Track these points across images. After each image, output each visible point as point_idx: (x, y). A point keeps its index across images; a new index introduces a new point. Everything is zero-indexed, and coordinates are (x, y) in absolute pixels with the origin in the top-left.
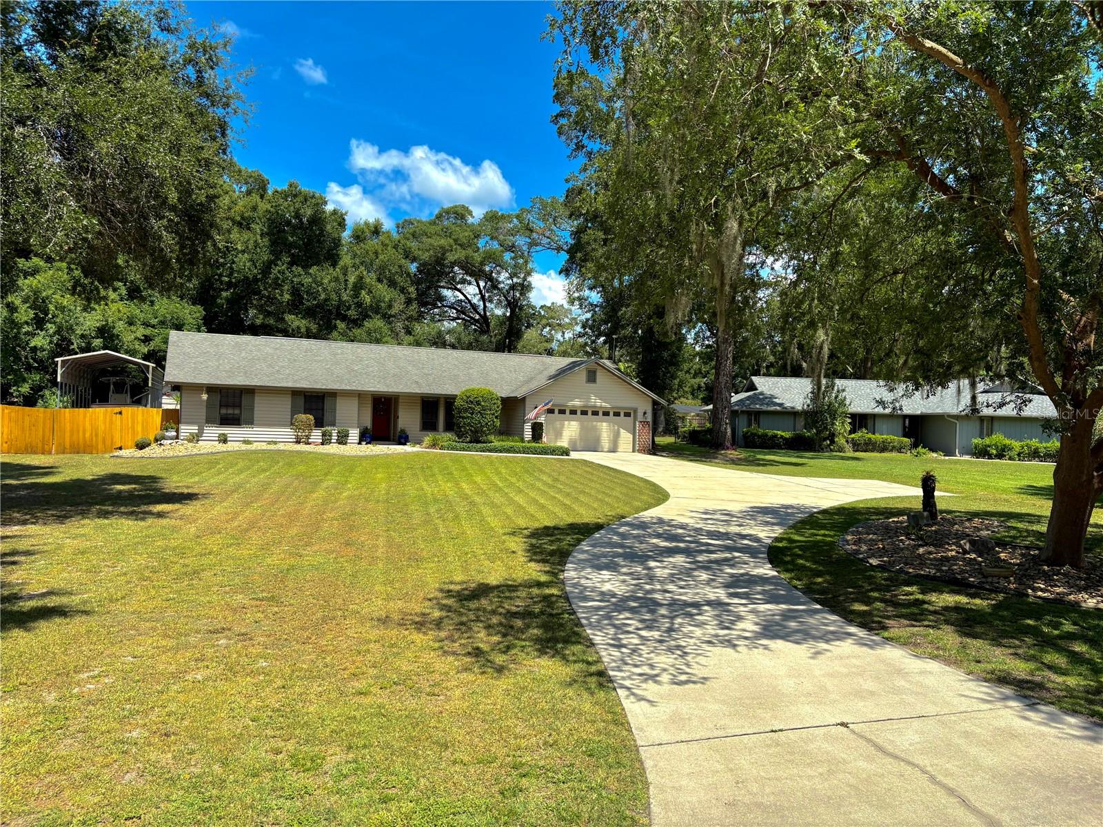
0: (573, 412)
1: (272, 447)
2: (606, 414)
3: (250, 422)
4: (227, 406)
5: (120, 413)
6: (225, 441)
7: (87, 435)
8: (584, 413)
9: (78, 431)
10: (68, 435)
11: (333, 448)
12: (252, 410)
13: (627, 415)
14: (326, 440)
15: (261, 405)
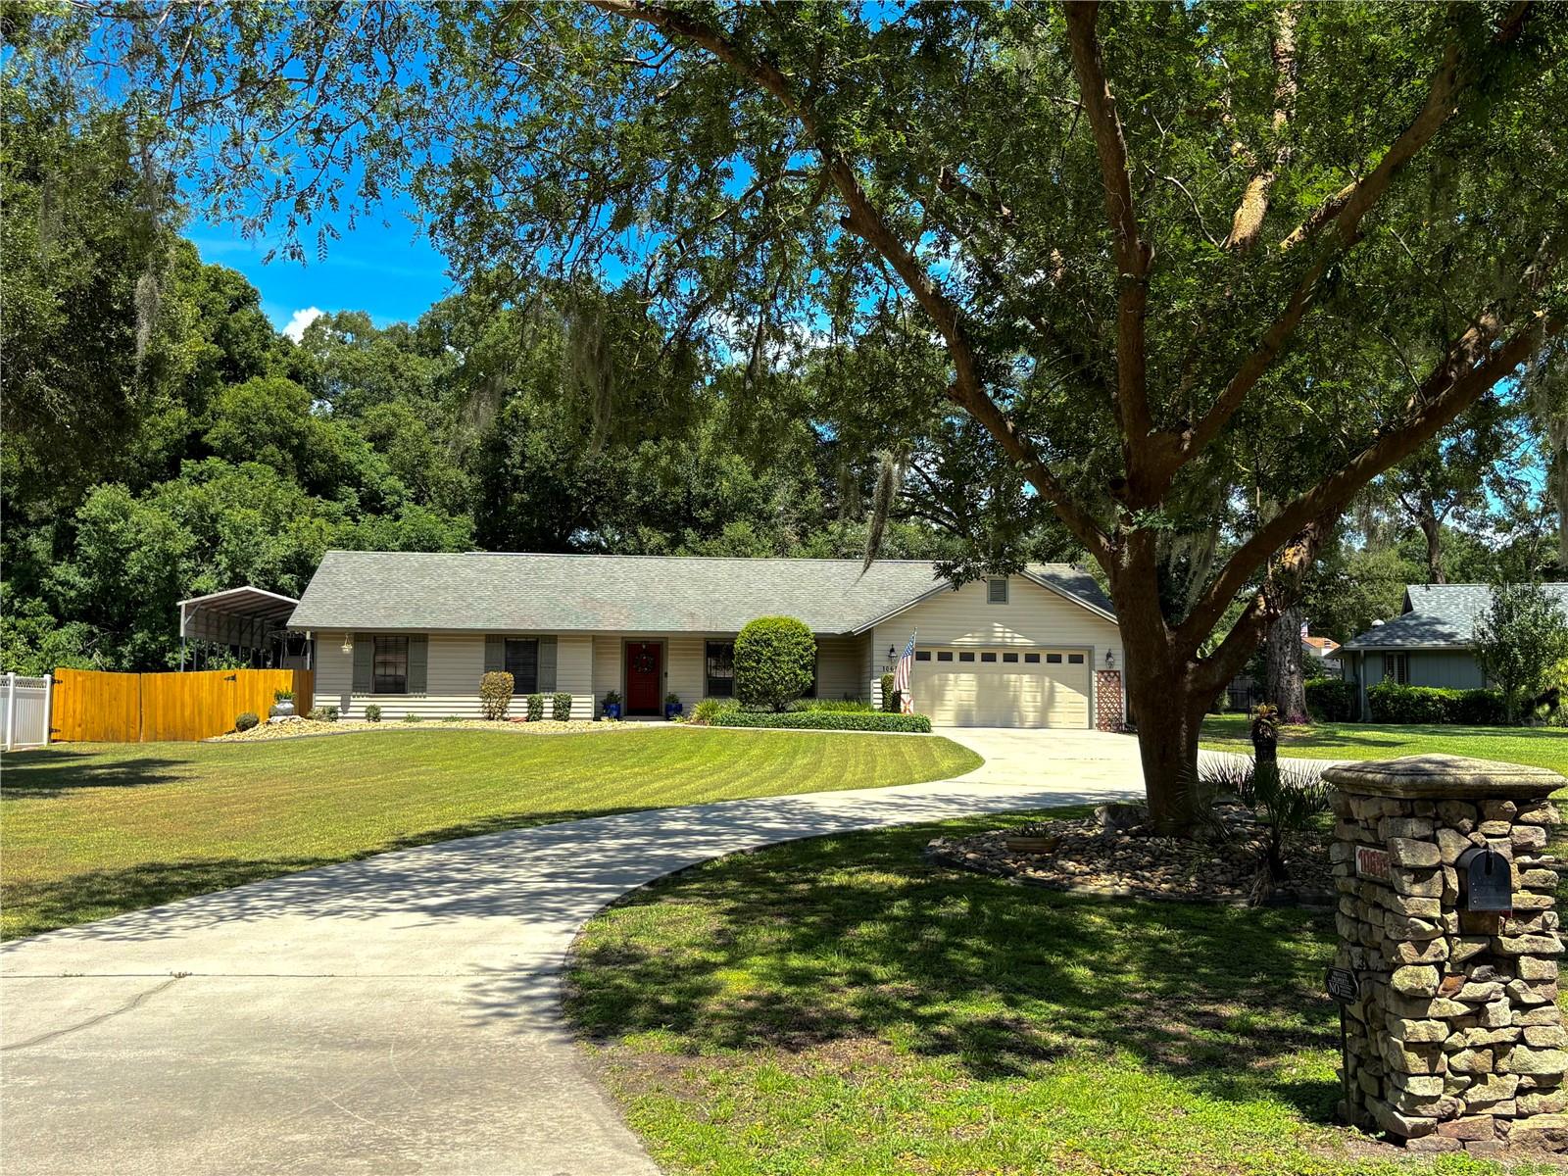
0: (967, 657)
1: (450, 726)
2: (1033, 658)
3: (421, 688)
4: (385, 663)
5: (234, 678)
6: (377, 718)
7: (187, 713)
9: (174, 707)
10: (160, 712)
11: (548, 726)
12: (424, 667)
13: (1076, 659)
14: (534, 714)
15: (437, 659)
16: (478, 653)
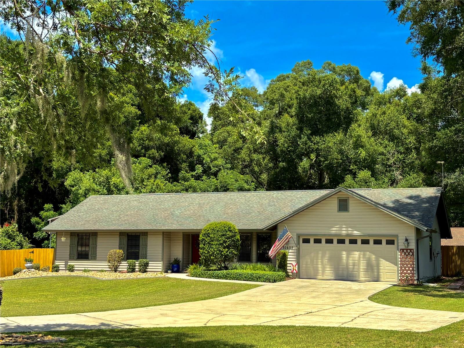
0: (329, 241)
2: (365, 242)
3: (95, 257)
4: (82, 245)
5: (33, 252)
6: (72, 270)
8: (341, 241)
11: (137, 275)
12: (96, 247)
13: (390, 242)
14: (131, 269)
15: (101, 243)
16: (116, 241)
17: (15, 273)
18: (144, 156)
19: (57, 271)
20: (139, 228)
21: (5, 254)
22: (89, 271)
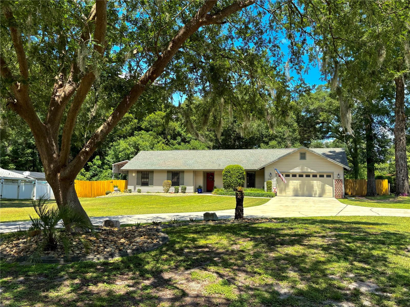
0: (294, 176)
1: (157, 194)
2: (315, 176)
3: (152, 184)
4: (144, 178)
5: (112, 182)
6: (140, 192)
8: (301, 176)
9: (99, 189)
11: (180, 194)
12: (153, 179)
13: (329, 176)
14: (176, 191)
15: (156, 177)
16: (165, 175)
17: (107, 194)
18: (152, 131)
19: (131, 192)
20: (180, 168)
21: (95, 183)
22: (150, 192)
